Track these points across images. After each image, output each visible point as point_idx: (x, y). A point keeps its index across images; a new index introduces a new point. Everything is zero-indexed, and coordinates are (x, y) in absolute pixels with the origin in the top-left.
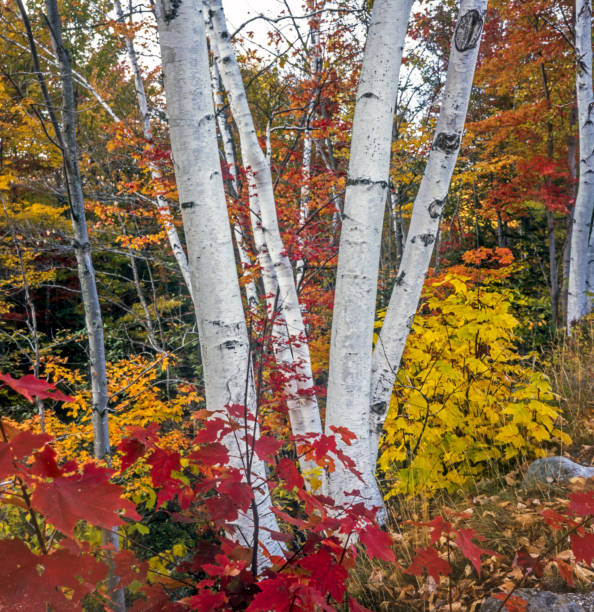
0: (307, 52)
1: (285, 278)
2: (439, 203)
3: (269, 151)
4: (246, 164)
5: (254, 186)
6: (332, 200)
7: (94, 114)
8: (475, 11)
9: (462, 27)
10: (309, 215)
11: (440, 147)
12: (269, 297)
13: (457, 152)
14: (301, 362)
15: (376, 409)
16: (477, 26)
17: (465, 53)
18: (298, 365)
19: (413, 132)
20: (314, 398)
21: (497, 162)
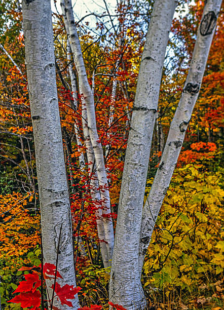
0: (117, 36)
1: (99, 155)
2: (185, 123)
3: (93, 86)
4: (81, 93)
5: (84, 104)
6: (126, 114)
7: (6, 61)
8: (213, 12)
9: (205, 21)
10: (113, 121)
11: (188, 91)
12: (90, 164)
13: (198, 94)
14: (105, 200)
15: (143, 240)
16: (213, 21)
17: (206, 37)
18: (103, 201)
19: (169, 80)
20: (111, 219)
21: (210, 99)
